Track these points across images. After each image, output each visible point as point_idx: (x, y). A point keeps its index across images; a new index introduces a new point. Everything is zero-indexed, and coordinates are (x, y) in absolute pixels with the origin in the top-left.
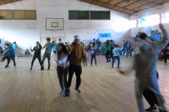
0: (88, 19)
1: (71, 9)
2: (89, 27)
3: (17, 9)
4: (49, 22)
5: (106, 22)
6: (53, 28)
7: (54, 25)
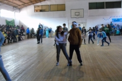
0: (104, 8)
1: (91, 2)
2: (105, 15)
3: (52, 4)
4: (73, 12)
5: (118, 10)
6: (76, 16)
7: (77, 14)
